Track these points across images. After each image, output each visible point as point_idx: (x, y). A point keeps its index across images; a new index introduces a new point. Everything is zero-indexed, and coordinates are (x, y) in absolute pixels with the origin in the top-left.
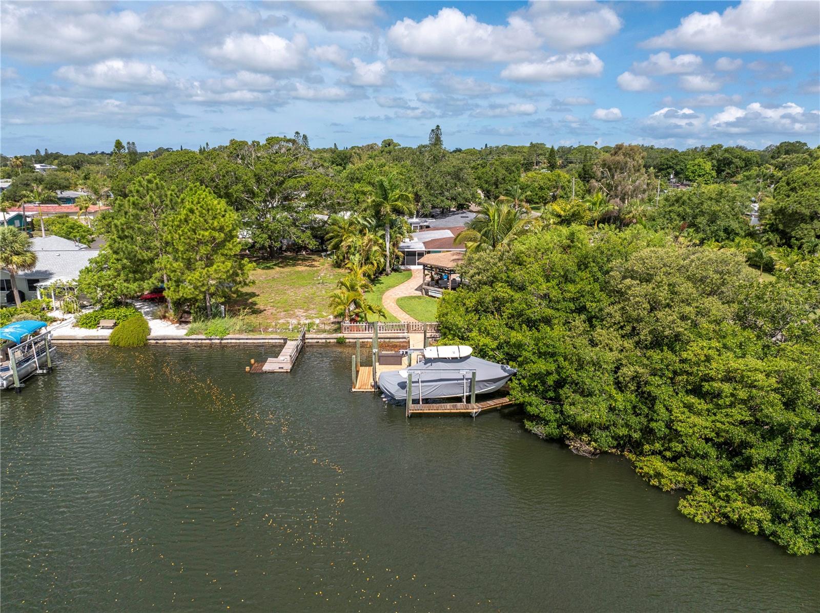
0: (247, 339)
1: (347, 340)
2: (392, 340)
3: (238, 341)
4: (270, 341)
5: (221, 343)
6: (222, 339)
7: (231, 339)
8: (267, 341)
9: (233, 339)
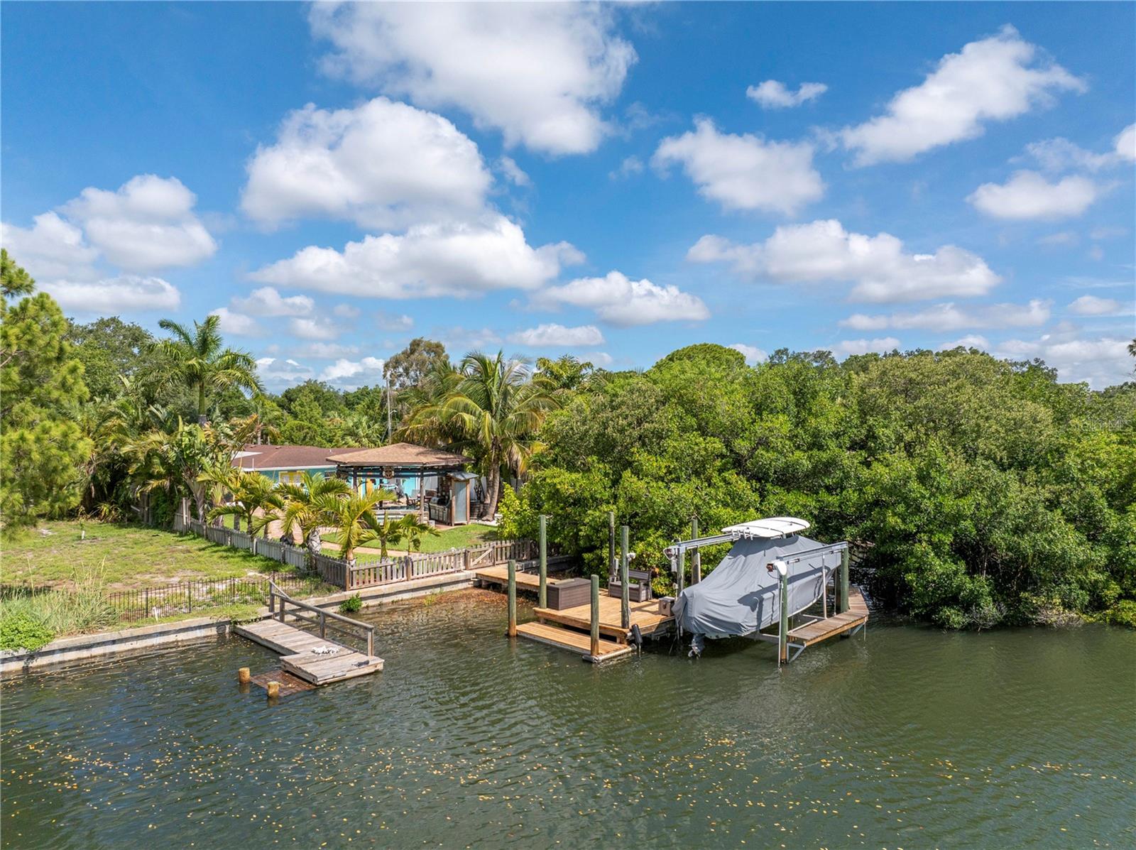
0: (114, 642)
1: (364, 604)
2: (446, 589)
3: (85, 654)
4: (181, 636)
5: (26, 669)
6: (31, 657)
7: (63, 650)
8: (172, 638)
9: (70, 649)
